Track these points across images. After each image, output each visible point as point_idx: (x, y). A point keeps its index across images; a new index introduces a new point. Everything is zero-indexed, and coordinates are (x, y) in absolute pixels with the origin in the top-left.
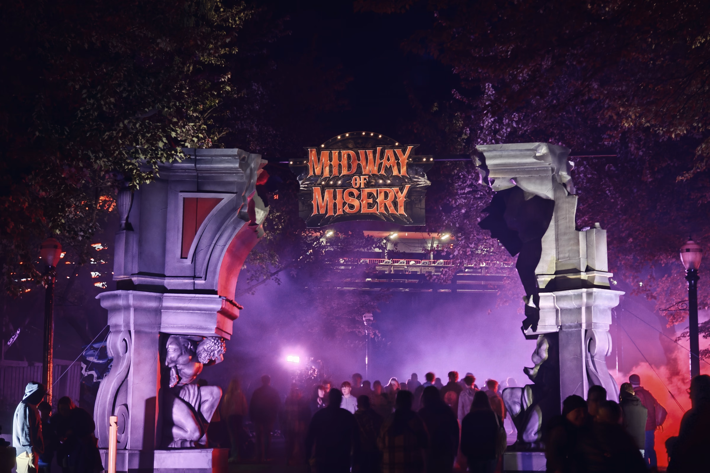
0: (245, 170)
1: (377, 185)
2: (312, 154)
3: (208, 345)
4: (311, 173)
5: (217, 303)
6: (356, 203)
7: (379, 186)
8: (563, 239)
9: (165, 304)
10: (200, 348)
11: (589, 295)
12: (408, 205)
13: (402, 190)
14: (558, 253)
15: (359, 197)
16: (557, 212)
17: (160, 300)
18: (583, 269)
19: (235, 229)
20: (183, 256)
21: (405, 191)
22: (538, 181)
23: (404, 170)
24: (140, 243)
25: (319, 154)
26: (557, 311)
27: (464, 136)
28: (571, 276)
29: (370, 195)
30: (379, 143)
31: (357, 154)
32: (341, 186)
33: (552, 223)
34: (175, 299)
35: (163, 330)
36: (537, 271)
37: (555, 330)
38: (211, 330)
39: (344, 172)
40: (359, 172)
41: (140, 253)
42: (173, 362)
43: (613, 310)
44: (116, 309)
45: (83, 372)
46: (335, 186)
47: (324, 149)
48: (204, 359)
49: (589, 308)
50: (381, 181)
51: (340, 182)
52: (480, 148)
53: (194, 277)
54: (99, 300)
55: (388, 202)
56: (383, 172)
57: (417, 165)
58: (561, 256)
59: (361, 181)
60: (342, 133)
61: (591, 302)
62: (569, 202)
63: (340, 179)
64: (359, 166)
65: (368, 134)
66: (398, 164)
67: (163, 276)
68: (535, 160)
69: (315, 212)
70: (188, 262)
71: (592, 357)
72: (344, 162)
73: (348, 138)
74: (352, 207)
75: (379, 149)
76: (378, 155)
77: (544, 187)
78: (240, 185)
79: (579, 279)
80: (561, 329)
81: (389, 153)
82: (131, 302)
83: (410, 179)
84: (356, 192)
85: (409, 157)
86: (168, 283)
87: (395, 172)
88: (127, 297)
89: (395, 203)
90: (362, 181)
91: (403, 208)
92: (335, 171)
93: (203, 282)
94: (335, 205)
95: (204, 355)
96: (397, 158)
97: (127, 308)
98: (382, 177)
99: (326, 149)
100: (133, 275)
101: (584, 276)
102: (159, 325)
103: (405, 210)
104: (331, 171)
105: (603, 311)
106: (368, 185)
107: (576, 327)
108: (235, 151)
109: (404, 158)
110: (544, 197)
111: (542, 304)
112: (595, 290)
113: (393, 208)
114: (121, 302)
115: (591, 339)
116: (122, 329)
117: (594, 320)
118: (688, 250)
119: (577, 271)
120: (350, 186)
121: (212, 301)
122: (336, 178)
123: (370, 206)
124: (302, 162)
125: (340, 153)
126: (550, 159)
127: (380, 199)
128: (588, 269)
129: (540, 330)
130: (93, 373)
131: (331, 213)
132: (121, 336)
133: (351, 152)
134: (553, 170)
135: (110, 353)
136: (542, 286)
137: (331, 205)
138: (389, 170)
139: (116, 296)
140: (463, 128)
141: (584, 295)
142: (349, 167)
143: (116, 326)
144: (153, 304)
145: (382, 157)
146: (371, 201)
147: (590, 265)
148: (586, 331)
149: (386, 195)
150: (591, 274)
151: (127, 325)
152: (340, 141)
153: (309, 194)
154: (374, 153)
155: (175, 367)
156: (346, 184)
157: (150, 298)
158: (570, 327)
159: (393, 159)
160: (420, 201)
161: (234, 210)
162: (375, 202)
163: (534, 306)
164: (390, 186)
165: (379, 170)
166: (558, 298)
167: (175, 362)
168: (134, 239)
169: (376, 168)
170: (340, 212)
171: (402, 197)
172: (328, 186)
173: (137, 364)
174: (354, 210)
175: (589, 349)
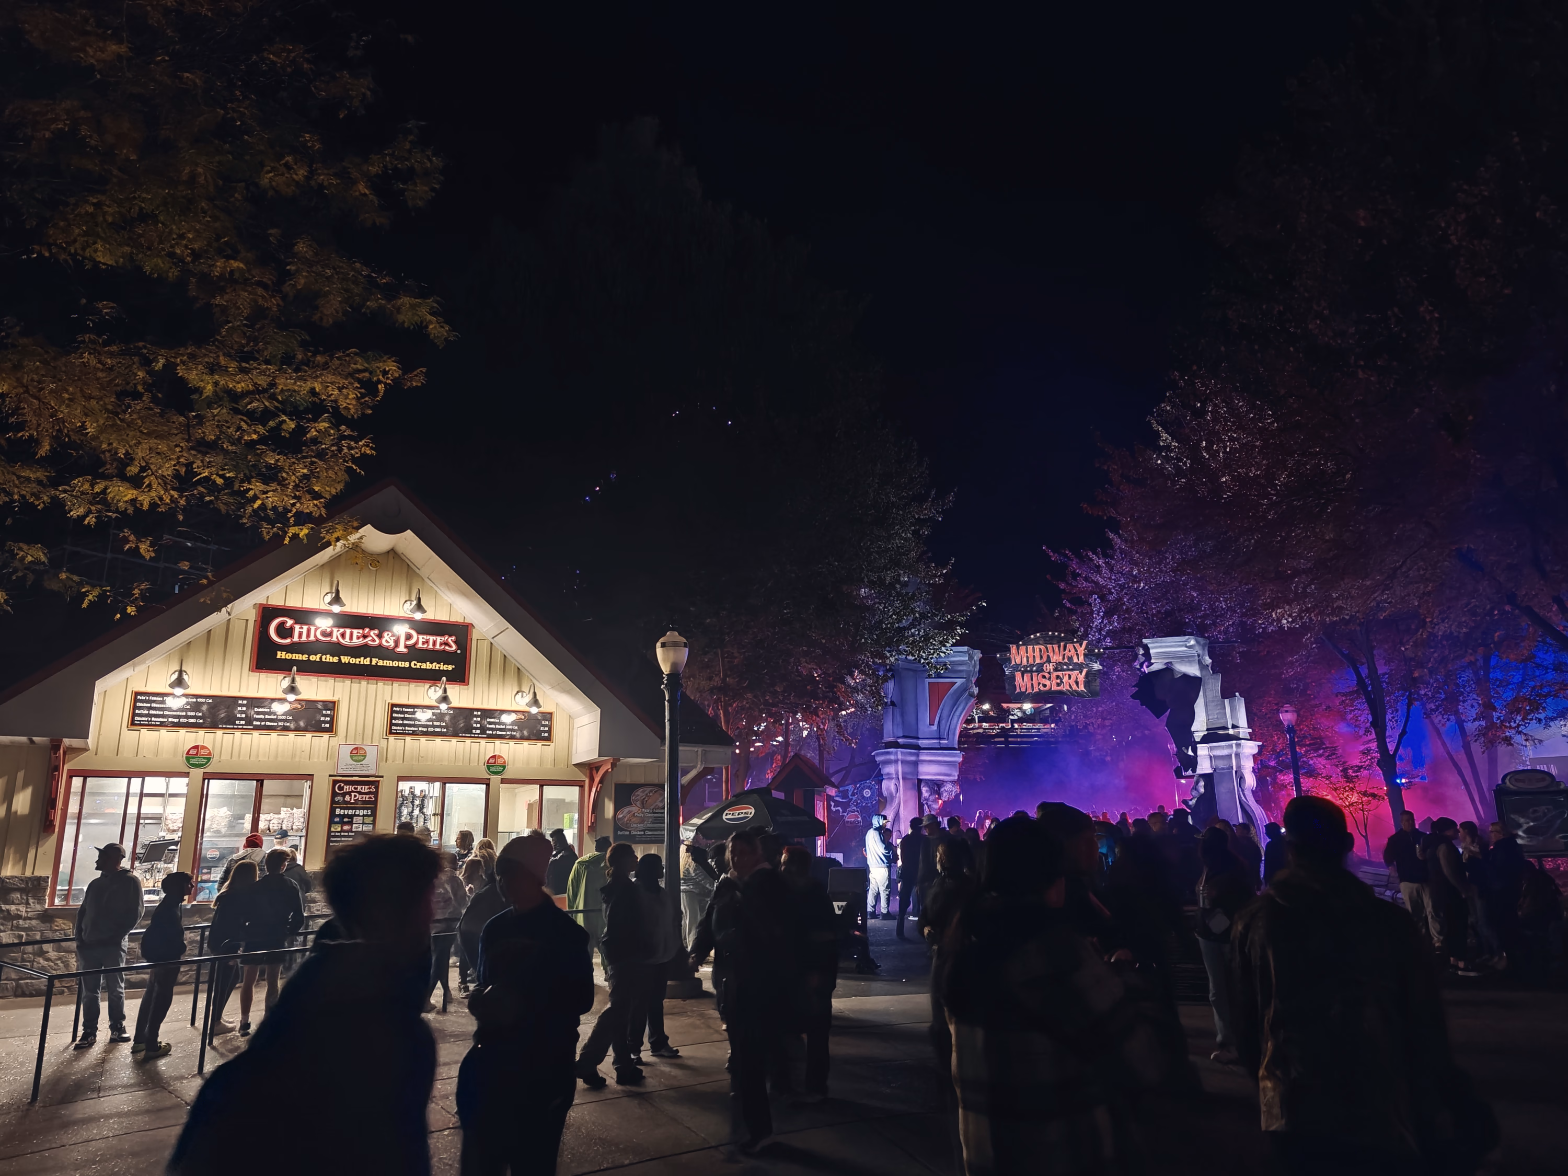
0: (971, 662)
1: (1063, 670)
2: (1013, 648)
3: (948, 787)
4: (1013, 663)
5: (959, 757)
6: (1048, 683)
7: (1065, 670)
8: (1211, 705)
9: (922, 758)
10: (942, 789)
11: (1238, 745)
12: (1087, 684)
13: (1081, 673)
14: (1207, 715)
15: (1049, 679)
16: (1204, 686)
17: (918, 755)
18: (1230, 726)
19: (966, 704)
20: (931, 724)
21: (1084, 673)
22: (1188, 664)
23: (1082, 658)
24: (902, 715)
25: (1018, 649)
26: (1211, 757)
27: (1079, 633)
28: (1221, 732)
29: (1058, 677)
30: (1062, 639)
31: (1047, 648)
32: (1036, 671)
33: (1201, 693)
34: (927, 754)
35: (921, 777)
36: (1193, 729)
37: (1210, 771)
38: (954, 776)
39: (1038, 661)
40: (1049, 661)
41: (903, 722)
42: (925, 800)
43: (1254, 756)
44: (888, 762)
45: (832, 808)
46: (1031, 671)
47: (1021, 645)
48: (945, 796)
49: (1238, 755)
50: (1065, 667)
51: (1034, 668)
52: (1145, 641)
53: (940, 739)
54: (874, 756)
55: (1072, 681)
56: (1066, 660)
57: (1091, 655)
58: (1210, 717)
59: (1050, 667)
60: (1034, 633)
61: (1239, 750)
62: (1214, 679)
63: (1034, 666)
64: (1048, 656)
65: (1053, 634)
66: (1077, 654)
67: (918, 738)
68: (1186, 649)
69: (1018, 690)
70: (935, 728)
71: (1243, 791)
72: (1037, 654)
73: (1039, 637)
74: (1045, 686)
75: (1062, 644)
76: (1062, 648)
77: (1192, 668)
78: (968, 672)
79: (1228, 734)
80: (1215, 770)
81: (1070, 646)
82: (900, 757)
83: (1087, 665)
84: (1047, 675)
85: (1085, 649)
86: (922, 743)
87: (1075, 660)
88: (896, 753)
89: (1077, 683)
90: (1052, 667)
91: (1083, 686)
92: (1031, 661)
93: (946, 742)
94: (1032, 684)
95: (945, 794)
96: (1076, 651)
97: (896, 761)
98: (1065, 664)
99: (1023, 645)
100: (899, 738)
101: (1231, 732)
102: (917, 773)
103: (1085, 688)
104: (1028, 661)
105: (1247, 757)
106: (1056, 670)
107: (1228, 769)
108: (965, 648)
109: (1082, 650)
110: (1192, 675)
111: (1199, 752)
112: (1243, 741)
113: (1075, 685)
114: (892, 757)
115: (1241, 778)
116: (894, 776)
117: (1243, 764)
118: (1287, 711)
119: (1226, 728)
120: (1043, 671)
121: (954, 756)
122: (1032, 666)
123: (1058, 685)
124: (1006, 655)
125: (1033, 648)
126: (1197, 648)
127: (1065, 679)
128: (1234, 727)
129: (1200, 771)
130: (839, 808)
131: (1029, 691)
132: (893, 782)
133: (1042, 647)
134: (1199, 655)
135: (885, 793)
136: (1198, 740)
137: (1029, 685)
138: (1070, 659)
139: (888, 753)
140: (1079, 628)
141: (1234, 745)
142: (1041, 657)
143: (888, 774)
144: (913, 758)
145: (1065, 649)
146: (1059, 681)
147: (1235, 724)
148: (1236, 772)
149: (1070, 677)
150: (1236, 730)
151: (897, 774)
152: (1033, 639)
153: (1013, 678)
154: (1059, 647)
155: (927, 803)
156: (1040, 669)
157: (911, 754)
158: (1223, 769)
159: (1073, 651)
160: (1096, 680)
161: (965, 690)
162: (1062, 682)
163: (1192, 754)
164: (1072, 670)
165: (1063, 659)
166: (1211, 749)
167: (927, 800)
168: (897, 711)
169: (1061, 658)
170: (1036, 690)
171: (1081, 678)
172: (1026, 671)
173: (905, 802)
174: (1047, 688)
175: (1240, 785)
